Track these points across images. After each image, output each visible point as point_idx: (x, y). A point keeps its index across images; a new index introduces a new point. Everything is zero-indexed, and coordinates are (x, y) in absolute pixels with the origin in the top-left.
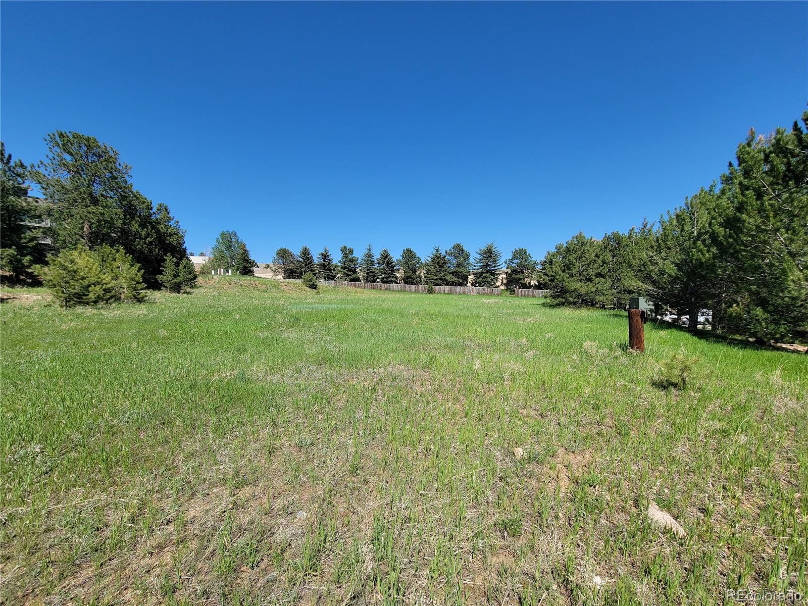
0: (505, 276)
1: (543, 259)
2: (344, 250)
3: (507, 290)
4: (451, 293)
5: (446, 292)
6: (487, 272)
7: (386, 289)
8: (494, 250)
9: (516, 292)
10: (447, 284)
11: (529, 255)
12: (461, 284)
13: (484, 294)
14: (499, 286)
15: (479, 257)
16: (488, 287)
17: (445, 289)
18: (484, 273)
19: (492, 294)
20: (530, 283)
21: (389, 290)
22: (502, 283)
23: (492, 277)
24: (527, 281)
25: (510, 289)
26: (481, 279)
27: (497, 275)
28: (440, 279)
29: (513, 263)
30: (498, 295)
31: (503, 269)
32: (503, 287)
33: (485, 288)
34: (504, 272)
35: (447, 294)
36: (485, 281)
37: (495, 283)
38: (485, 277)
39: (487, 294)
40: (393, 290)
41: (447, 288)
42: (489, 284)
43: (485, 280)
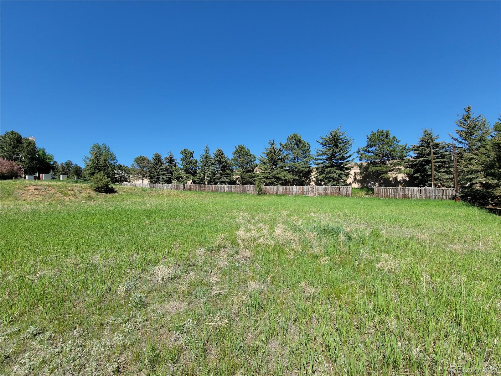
0: (358, 170)
1: (417, 143)
2: (185, 152)
3: (361, 189)
4: (285, 194)
5: (280, 193)
6: (332, 166)
7: (217, 191)
8: (341, 137)
9: (376, 191)
10: (282, 184)
11: (394, 138)
12: (301, 183)
13: (327, 195)
14: (350, 184)
15: (320, 147)
16: (334, 185)
17: (278, 189)
18: (328, 167)
19: (340, 194)
20: (396, 178)
21: (220, 192)
22: (355, 179)
23: (339, 172)
24: (391, 175)
25: (367, 187)
26: (323, 175)
27: (347, 169)
28: (275, 177)
29: (369, 152)
30: (347, 196)
31: (354, 161)
32: (356, 185)
33: (329, 186)
34: (356, 164)
35: (280, 196)
36: (330, 178)
37: (345, 181)
38: (330, 172)
39: (333, 194)
40: (224, 193)
41: (280, 188)
42: (336, 181)
43: (328, 176)
